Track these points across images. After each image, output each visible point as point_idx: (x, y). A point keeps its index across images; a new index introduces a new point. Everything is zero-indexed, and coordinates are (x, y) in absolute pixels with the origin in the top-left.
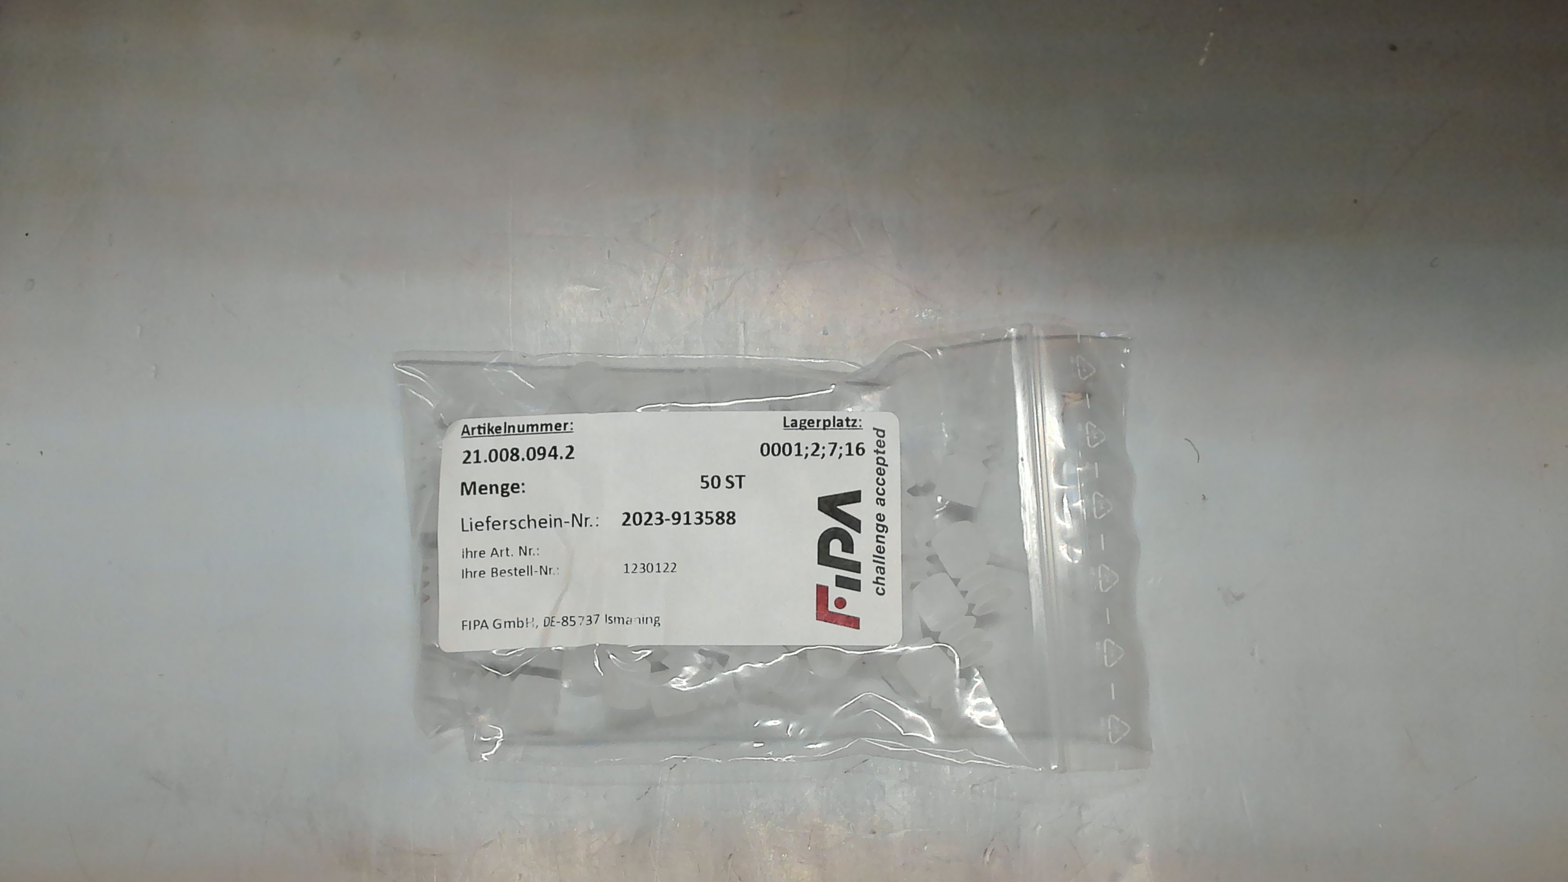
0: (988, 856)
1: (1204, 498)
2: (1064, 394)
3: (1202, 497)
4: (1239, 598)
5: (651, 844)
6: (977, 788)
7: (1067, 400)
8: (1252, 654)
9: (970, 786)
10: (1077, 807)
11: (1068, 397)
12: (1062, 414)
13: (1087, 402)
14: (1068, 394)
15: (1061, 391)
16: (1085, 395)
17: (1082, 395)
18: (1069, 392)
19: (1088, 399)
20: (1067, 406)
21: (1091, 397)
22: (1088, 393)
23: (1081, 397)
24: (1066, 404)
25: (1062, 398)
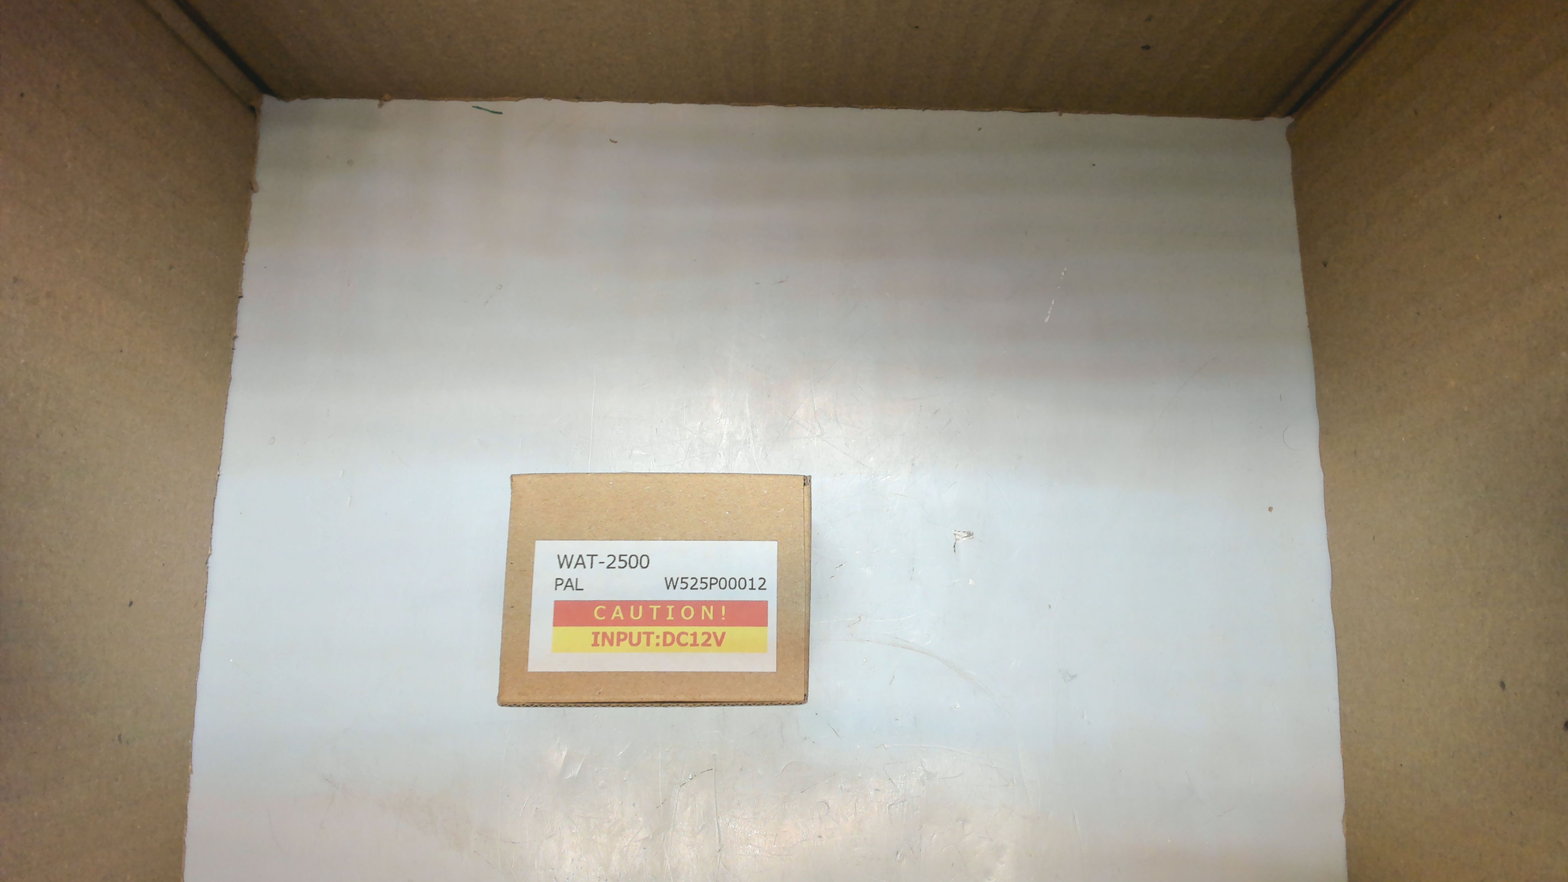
0: (899, 855)
1: (1050, 607)
2: (955, 533)
3: (1049, 607)
4: (1073, 677)
5: (665, 840)
6: (893, 806)
7: (957, 537)
8: (1082, 717)
9: (888, 806)
10: (962, 822)
11: (958, 535)
12: (954, 547)
13: (971, 539)
14: (959, 533)
15: (953, 531)
16: (970, 534)
17: (967, 534)
18: (959, 532)
19: (971, 537)
20: (957, 541)
21: (974, 536)
22: (971, 532)
23: (967, 535)
24: (956, 540)
25: (954, 535)
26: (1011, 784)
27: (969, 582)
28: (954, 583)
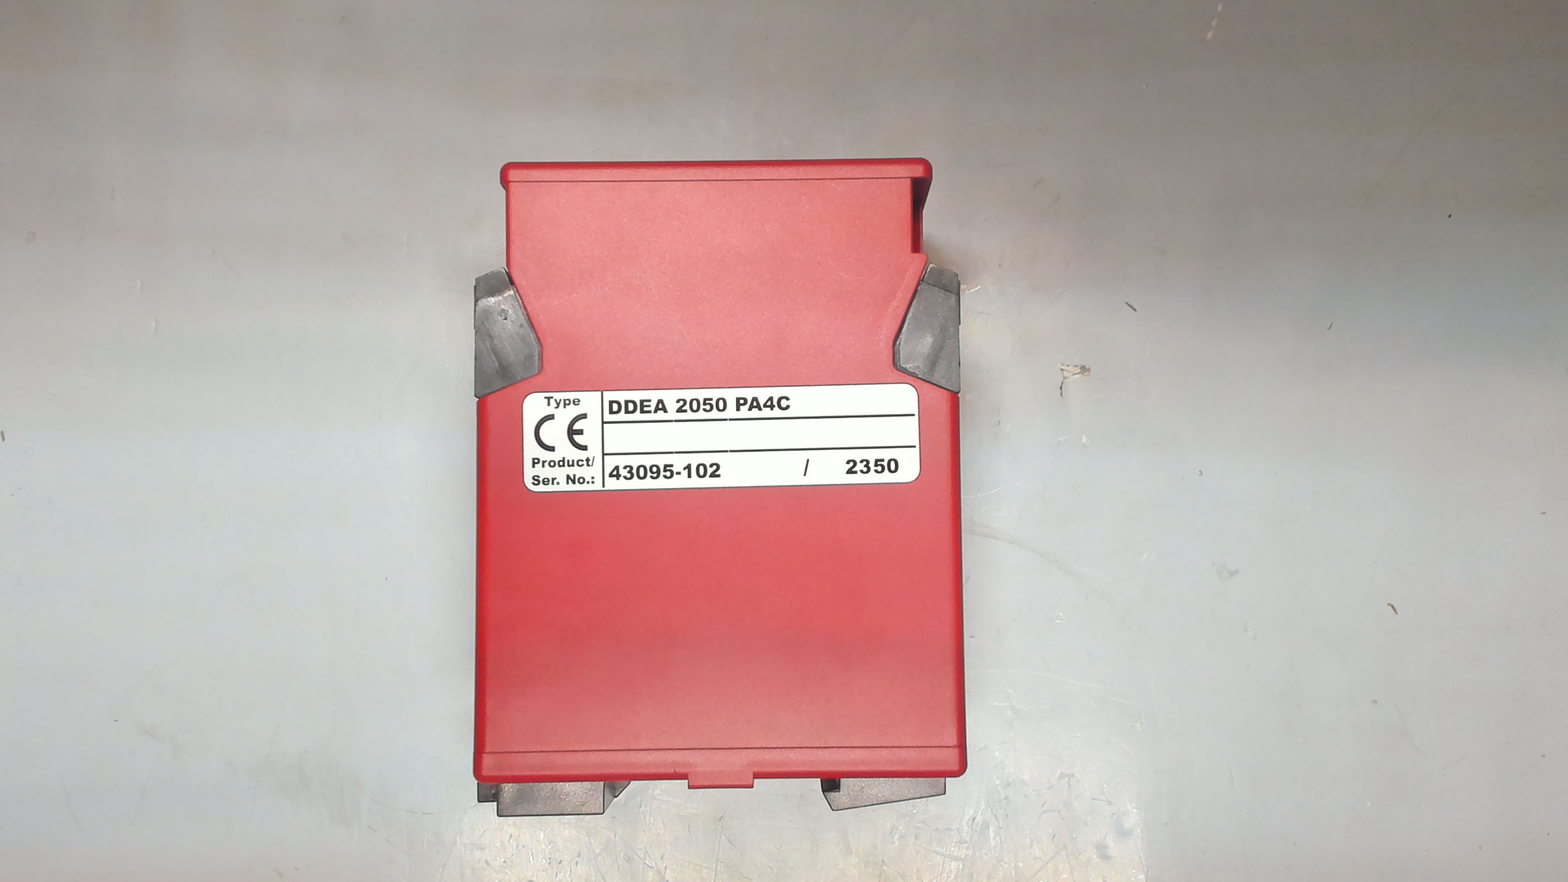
1: (1201, 474)
2: (1062, 368)
4: (1233, 574)
7: (1066, 374)
8: (1246, 630)
10: (1067, 779)
11: (1066, 370)
12: (1061, 388)
13: (1086, 376)
14: (1067, 368)
15: (1060, 364)
16: (1084, 369)
17: (1081, 368)
18: (1068, 366)
19: (1087, 373)
20: (1066, 380)
21: (1091, 373)
22: (1087, 367)
23: (1079, 370)
24: (1065, 378)
25: (1061, 371)
26: (1138, 725)
27: (1082, 440)
28: (1059, 442)
